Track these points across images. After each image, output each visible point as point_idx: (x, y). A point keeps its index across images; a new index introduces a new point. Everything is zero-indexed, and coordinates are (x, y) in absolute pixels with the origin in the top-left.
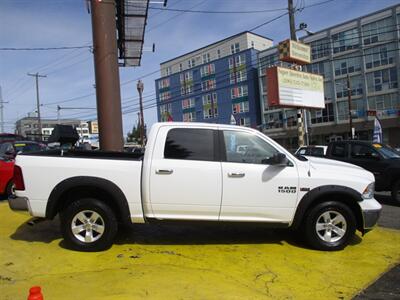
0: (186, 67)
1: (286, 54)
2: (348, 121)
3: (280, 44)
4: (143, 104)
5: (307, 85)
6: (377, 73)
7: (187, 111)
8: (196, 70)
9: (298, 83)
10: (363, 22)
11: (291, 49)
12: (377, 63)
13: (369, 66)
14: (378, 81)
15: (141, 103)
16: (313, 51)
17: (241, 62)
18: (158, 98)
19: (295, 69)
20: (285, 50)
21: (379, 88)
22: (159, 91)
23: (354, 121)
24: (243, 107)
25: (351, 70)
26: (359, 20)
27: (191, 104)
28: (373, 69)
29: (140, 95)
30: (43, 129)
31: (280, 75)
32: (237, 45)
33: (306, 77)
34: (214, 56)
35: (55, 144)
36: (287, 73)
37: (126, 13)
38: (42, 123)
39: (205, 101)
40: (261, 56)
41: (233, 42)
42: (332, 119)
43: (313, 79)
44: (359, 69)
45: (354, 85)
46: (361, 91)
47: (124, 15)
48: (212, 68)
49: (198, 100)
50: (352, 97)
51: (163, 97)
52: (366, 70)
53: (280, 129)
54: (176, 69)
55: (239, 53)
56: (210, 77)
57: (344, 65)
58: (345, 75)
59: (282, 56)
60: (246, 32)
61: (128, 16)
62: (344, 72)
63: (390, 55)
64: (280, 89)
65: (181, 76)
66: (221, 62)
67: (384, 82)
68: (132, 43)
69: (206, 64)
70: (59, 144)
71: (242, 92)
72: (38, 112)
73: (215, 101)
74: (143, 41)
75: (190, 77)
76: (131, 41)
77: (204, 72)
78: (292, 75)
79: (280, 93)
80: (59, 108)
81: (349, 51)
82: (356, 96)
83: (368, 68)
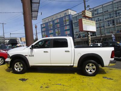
0: (50, 20)
1: (84, 15)
2: (100, 36)
3: (82, 11)
4: (37, 32)
5: (91, 24)
6: (108, 21)
7: (51, 34)
8: (53, 21)
9: (88, 24)
10: (104, 6)
11: (86, 13)
12: (108, 18)
13: (106, 19)
14: (108, 23)
15: (36, 32)
16: (92, 14)
17: (67, 19)
18: (42, 30)
19: (87, 19)
20: (84, 13)
21: (109, 25)
22: (42, 28)
23: (102, 35)
24: (68, 32)
25: (101, 20)
26: (102, 5)
27: (52, 32)
28: (107, 20)
29: (36, 29)
30: (5, 41)
31: (83, 21)
32: (66, 13)
33: (90, 22)
34: (59, 17)
35: (10, 45)
36: (85, 20)
37: (33, 2)
38: (5, 39)
39: (56, 31)
40: (73, 16)
41: (65, 12)
42: (95, 35)
43: (92, 22)
44: (103, 20)
45: (102, 25)
46: (104, 27)
47: (32, 3)
48: (58, 21)
49: (54, 30)
50: (101, 28)
51: (43, 30)
52: (105, 20)
53: (80, 39)
54: (47, 21)
55: (66, 16)
56: (58, 23)
57: (98, 19)
58: (99, 22)
59: (83, 15)
60: (68, 9)
61: (33, 3)
62: (99, 21)
63: (112, 15)
64: (83, 26)
65: (49, 23)
66: (61, 19)
67: (110, 24)
68: (35, 12)
69: (56, 19)
70: (11, 45)
71: (68, 28)
72: (4, 35)
73: (60, 31)
74: (38, 11)
75: (51, 23)
76: (34, 11)
77: (56, 22)
78: (86, 21)
79: (83, 27)
80: (11, 34)
81: (100, 15)
82: (102, 28)
83: (105, 19)
